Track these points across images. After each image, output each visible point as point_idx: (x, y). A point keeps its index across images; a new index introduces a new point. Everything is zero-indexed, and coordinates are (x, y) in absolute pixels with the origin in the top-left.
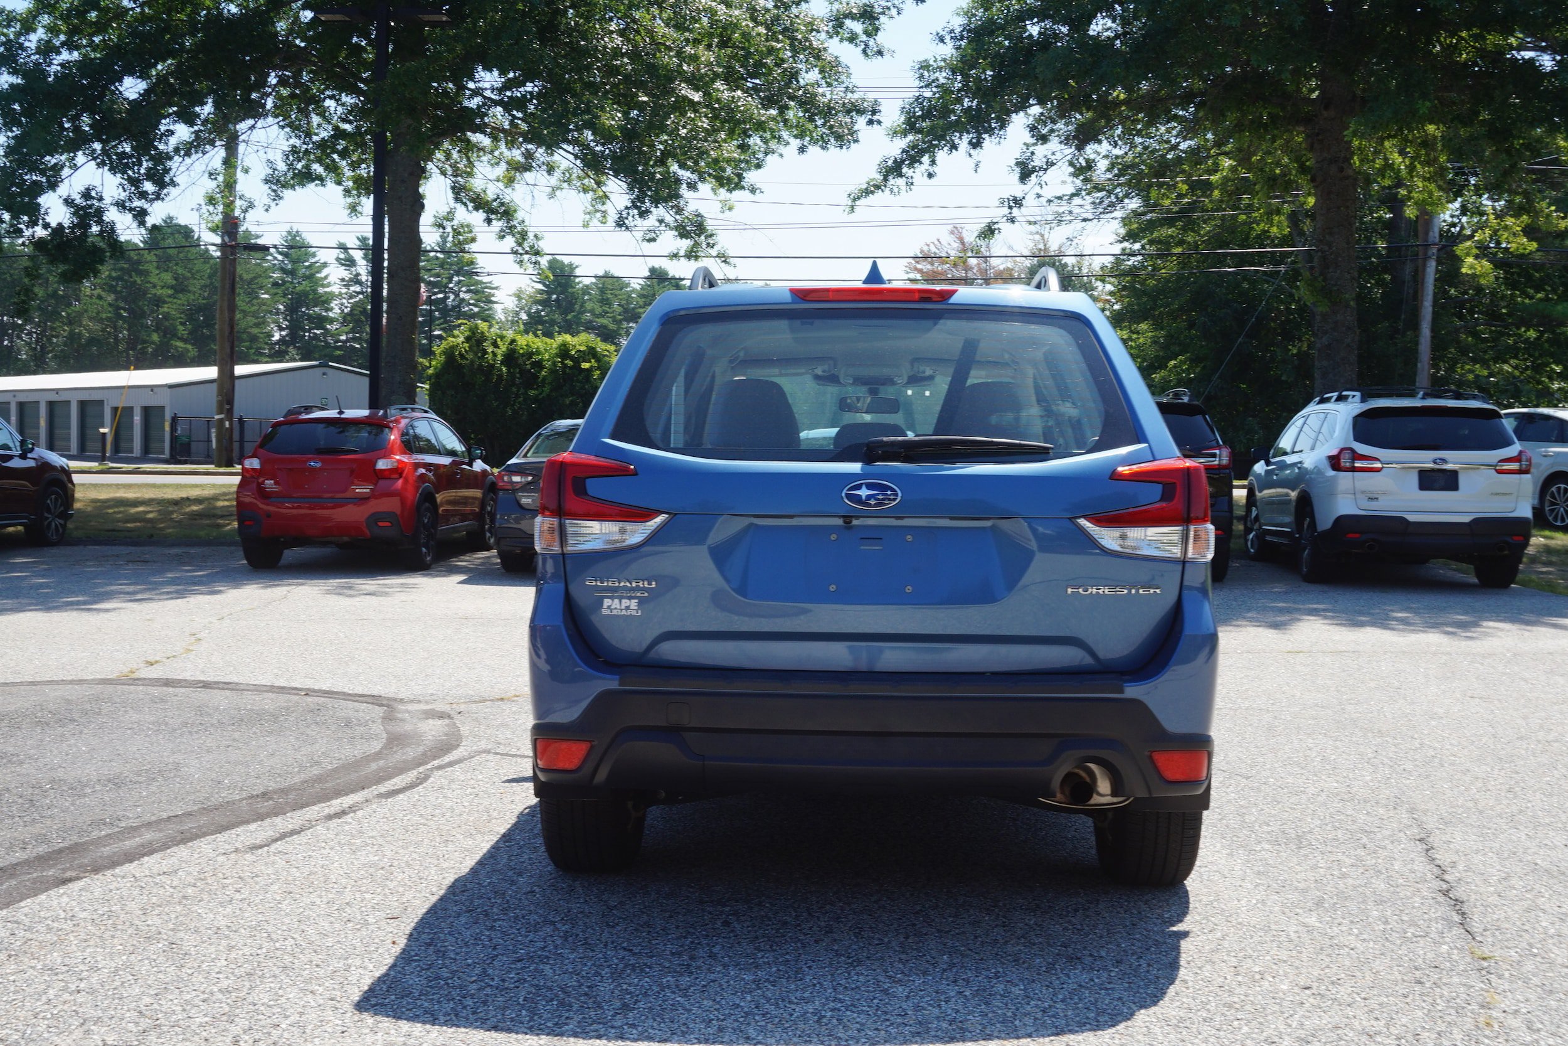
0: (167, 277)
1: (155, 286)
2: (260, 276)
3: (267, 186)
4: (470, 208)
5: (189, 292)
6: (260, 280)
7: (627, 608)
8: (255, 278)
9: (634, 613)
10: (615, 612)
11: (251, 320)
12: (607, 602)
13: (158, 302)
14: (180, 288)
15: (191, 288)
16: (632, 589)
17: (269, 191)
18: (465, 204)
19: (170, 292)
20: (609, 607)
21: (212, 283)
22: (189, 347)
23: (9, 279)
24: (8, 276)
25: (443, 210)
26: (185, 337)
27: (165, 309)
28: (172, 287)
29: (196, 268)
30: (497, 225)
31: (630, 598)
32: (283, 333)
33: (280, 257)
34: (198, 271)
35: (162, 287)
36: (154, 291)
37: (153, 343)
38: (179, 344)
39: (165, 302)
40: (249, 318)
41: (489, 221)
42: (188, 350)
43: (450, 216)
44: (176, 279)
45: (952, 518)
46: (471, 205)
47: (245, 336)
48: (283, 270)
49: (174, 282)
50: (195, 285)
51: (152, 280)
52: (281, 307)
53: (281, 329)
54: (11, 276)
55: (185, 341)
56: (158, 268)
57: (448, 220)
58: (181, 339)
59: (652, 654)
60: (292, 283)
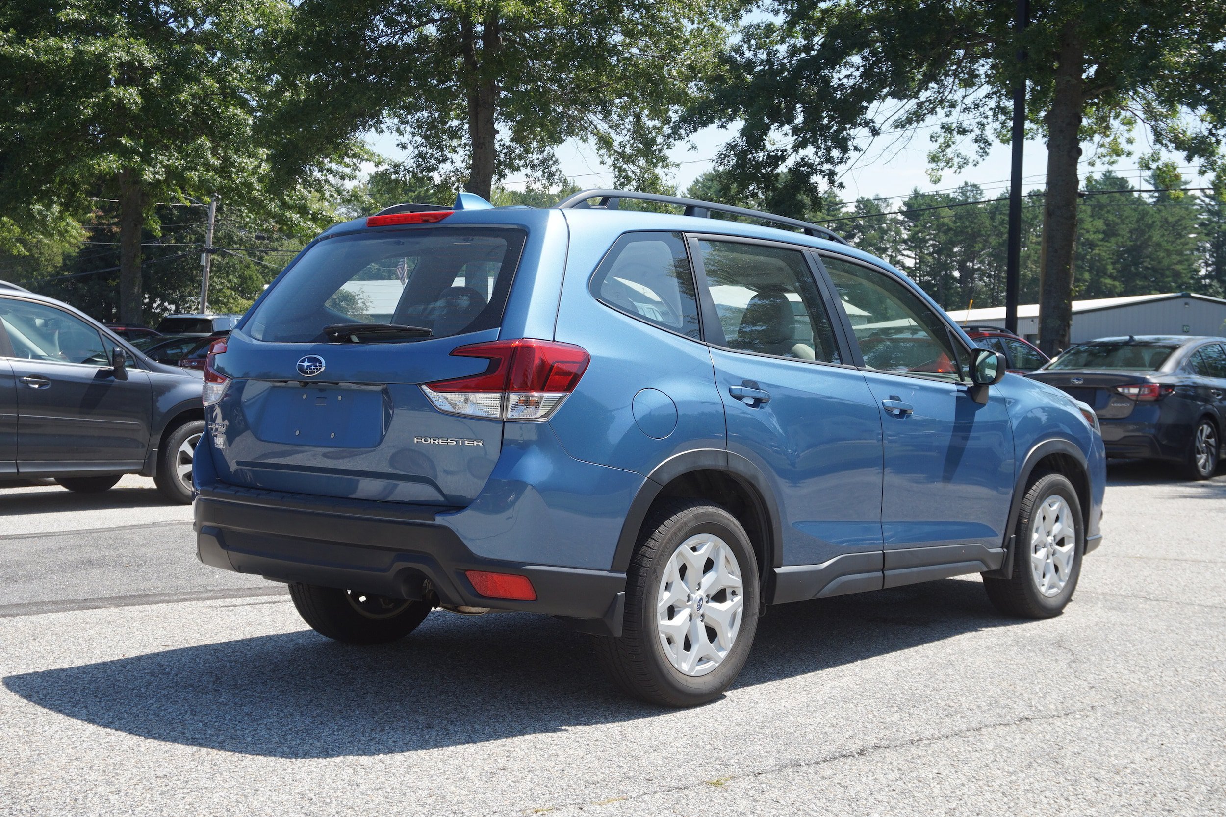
0: (1100, 224)
1: (1088, 232)
2: (1184, 218)
3: (977, 145)
4: (1170, 148)
5: (1119, 235)
6: (1183, 222)
8: (1179, 220)
11: (1175, 258)
13: (1091, 245)
14: (1110, 232)
15: (1121, 232)
17: (978, 149)
18: (1166, 146)
19: (1101, 236)
21: (1139, 227)
22: (1117, 283)
23: (970, 231)
24: (969, 230)
25: (1148, 152)
26: (1115, 274)
27: (1096, 251)
28: (1104, 232)
29: (1126, 214)
30: (1198, 161)
32: (1210, 269)
33: (1207, 200)
34: (1127, 217)
35: (1095, 233)
36: (1087, 236)
37: (1086, 281)
38: (1108, 281)
39: (1097, 245)
40: (1174, 257)
41: (1189, 159)
42: (1115, 287)
43: (1155, 158)
44: (1107, 225)
46: (1172, 146)
47: (1167, 273)
48: (1210, 212)
49: (1105, 228)
50: (1124, 230)
51: (1086, 227)
52: (1208, 245)
53: (1207, 265)
54: (972, 229)
55: (1114, 278)
56: (1092, 216)
57: (1153, 160)
58: (1111, 277)
60: (1217, 223)
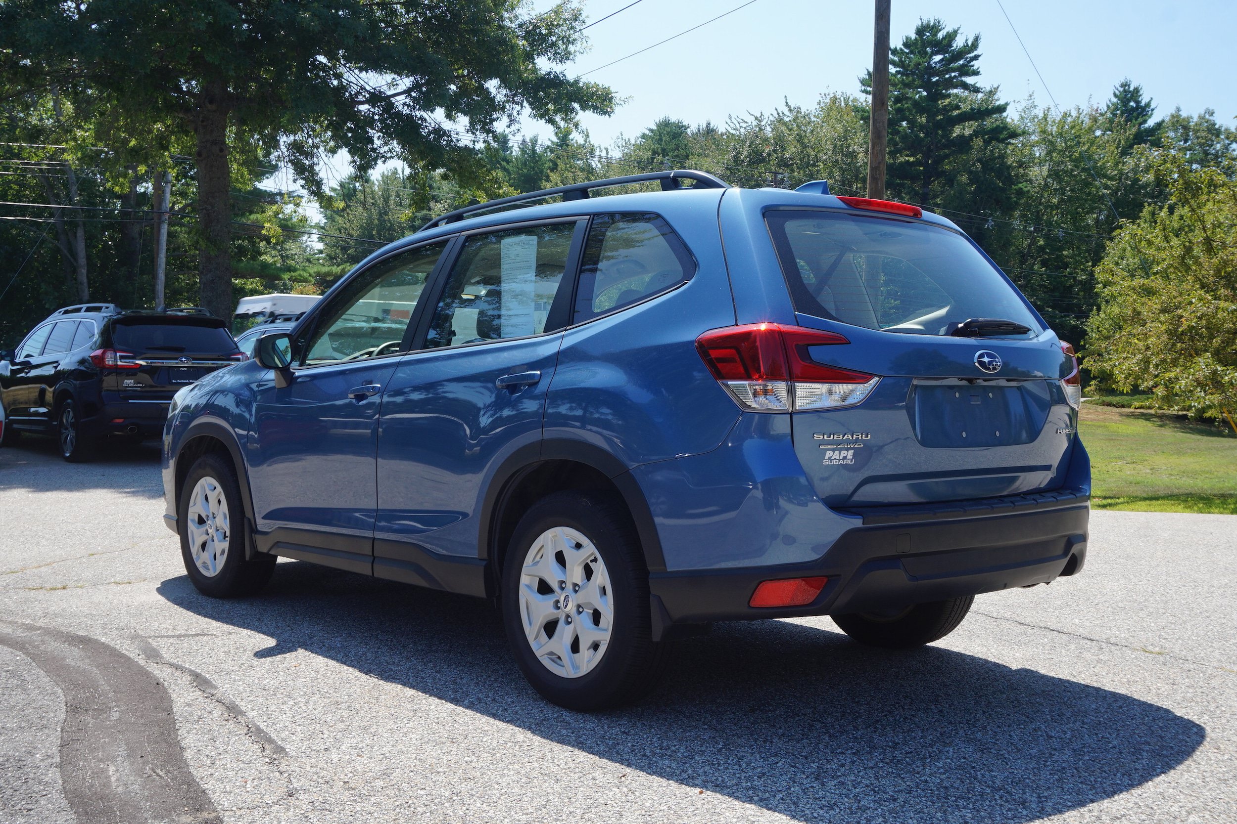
7: (845, 458)
9: (849, 462)
10: (834, 462)
12: (829, 454)
16: (848, 442)
20: (830, 458)
31: (848, 450)
45: (1008, 380)
59: (855, 498)
